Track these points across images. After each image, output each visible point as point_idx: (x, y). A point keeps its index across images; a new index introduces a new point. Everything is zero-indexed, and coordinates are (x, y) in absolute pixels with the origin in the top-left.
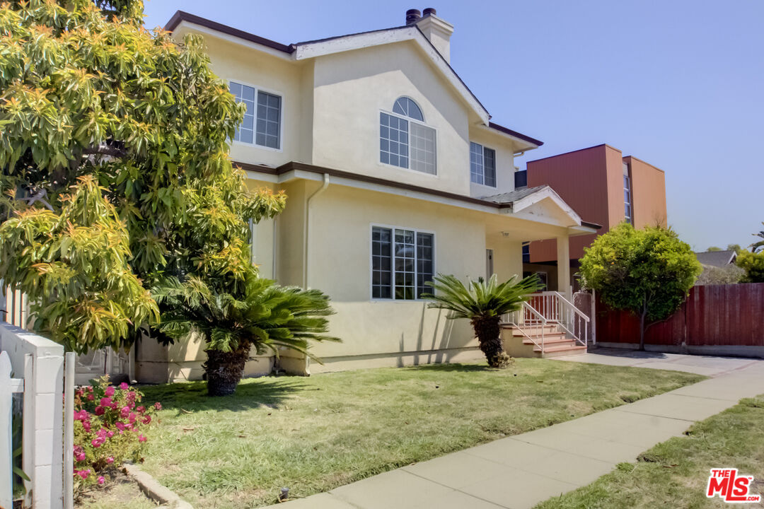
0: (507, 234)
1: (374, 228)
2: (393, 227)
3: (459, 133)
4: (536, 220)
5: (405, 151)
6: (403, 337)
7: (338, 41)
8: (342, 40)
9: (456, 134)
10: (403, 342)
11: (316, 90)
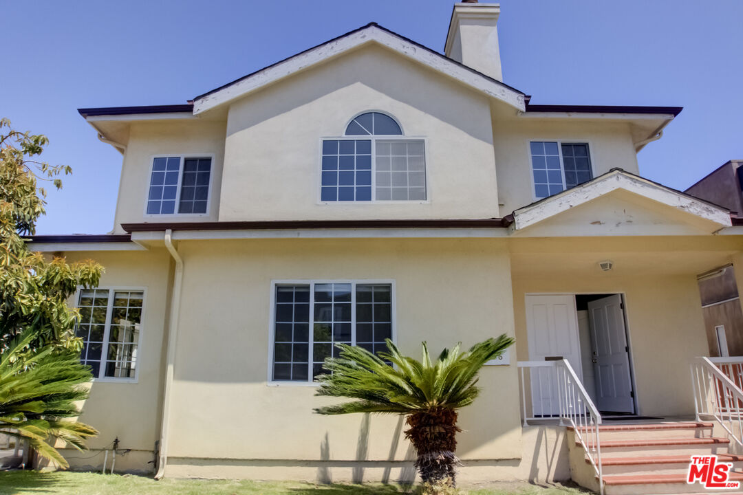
1: (278, 287)
2: (312, 283)
3: (471, 134)
4: (609, 234)
5: (366, 178)
6: (327, 438)
7: (250, 79)
8: (256, 76)
9: (466, 136)
10: (327, 445)
11: (228, 140)
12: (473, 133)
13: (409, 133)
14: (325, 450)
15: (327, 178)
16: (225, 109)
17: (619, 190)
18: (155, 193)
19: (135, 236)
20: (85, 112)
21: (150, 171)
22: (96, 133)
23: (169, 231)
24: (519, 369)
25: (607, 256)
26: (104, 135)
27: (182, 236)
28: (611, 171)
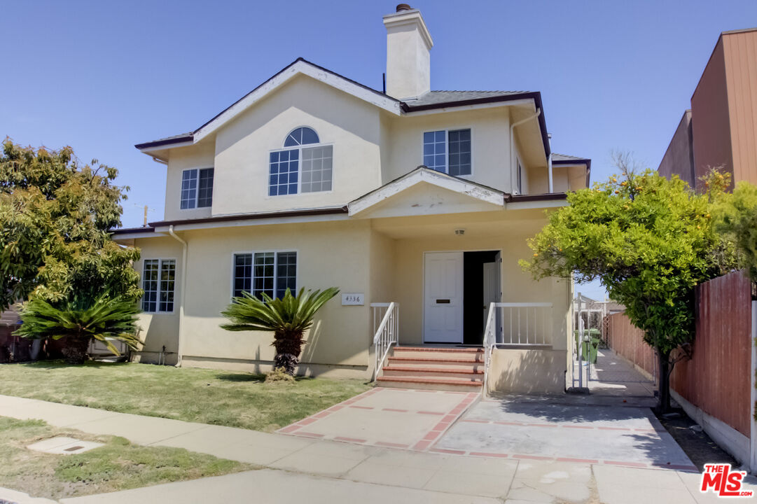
0: (462, 232)
1: (237, 257)
2: (253, 252)
3: (364, 139)
4: (425, 213)
5: (294, 178)
6: (259, 348)
7: (225, 114)
8: (228, 112)
9: (360, 139)
10: (259, 352)
11: (216, 158)
12: (367, 137)
13: (324, 142)
14: (258, 355)
15: (273, 180)
16: (214, 135)
17: (423, 182)
18: (184, 195)
19: (157, 230)
20: (138, 146)
21: (181, 180)
22: (151, 158)
23: (171, 226)
24: (372, 308)
25: (460, 226)
26: (155, 157)
27: (179, 228)
28: (418, 168)
